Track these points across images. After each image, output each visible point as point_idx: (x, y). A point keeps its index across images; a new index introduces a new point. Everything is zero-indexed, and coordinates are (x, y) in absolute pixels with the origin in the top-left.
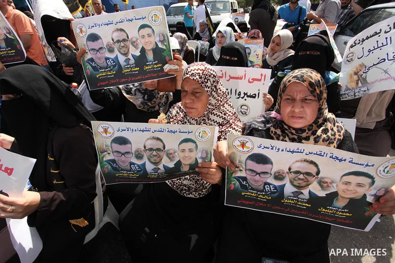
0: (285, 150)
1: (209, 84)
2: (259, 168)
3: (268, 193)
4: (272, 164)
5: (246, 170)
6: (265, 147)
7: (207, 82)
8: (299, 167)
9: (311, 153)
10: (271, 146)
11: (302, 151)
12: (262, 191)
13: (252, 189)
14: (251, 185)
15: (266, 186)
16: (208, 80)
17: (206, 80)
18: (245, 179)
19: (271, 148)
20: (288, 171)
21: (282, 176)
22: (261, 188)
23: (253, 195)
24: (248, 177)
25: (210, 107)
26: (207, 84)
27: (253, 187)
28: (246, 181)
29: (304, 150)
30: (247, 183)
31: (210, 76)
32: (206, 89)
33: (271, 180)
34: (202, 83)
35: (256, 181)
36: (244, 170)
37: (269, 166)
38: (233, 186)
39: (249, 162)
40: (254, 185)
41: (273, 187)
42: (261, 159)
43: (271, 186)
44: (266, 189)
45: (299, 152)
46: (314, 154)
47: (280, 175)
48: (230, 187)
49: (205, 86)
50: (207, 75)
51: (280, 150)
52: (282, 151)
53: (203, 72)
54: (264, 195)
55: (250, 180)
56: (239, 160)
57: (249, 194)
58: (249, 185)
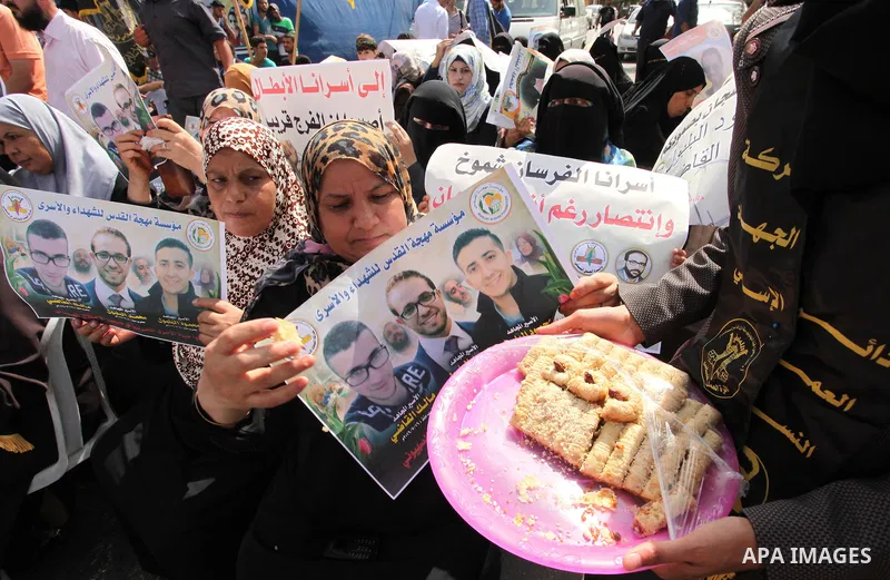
5: (346, 381)
12: (409, 397)
15: (404, 378)
20: (396, 317)
24: (364, 391)
33: (396, 360)
35: (381, 385)
43: (410, 370)
47: (395, 335)
57: (402, 428)
58: (383, 407)
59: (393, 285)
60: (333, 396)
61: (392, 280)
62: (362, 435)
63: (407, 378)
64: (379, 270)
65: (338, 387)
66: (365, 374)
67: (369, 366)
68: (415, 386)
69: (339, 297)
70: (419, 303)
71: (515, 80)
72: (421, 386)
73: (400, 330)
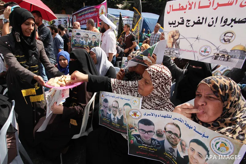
0: (160, 116)
1: (157, 81)
2: (147, 128)
3: (154, 146)
4: (154, 125)
5: (139, 130)
6: (148, 115)
7: (156, 80)
8: (171, 128)
9: (176, 119)
10: (152, 114)
11: (170, 117)
12: (150, 145)
13: (144, 143)
14: (144, 140)
15: (153, 141)
16: (157, 79)
17: (156, 78)
18: (139, 136)
19: (151, 115)
20: (164, 130)
21: (162, 134)
22: (150, 142)
23: (146, 148)
24: (141, 135)
25: (152, 94)
26: (156, 81)
27: (145, 141)
28: (140, 137)
29: (171, 116)
30: (141, 139)
31: (161, 77)
32: (153, 83)
33: (155, 137)
34: (153, 78)
35: (146, 137)
36: (138, 130)
37: (152, 126)
38: (132, 142)
39: (140, 124)
40: (145, 140)
41: (157, 142)
42: (147, 122)
43: (156, 141)
44: (153, 143)
45: (168, 117)
46: (178, 120)
47: (160, 133)
48: (131, 142)
49: (154, 81)
50: (158, 75)
51: (157, 116)
52: (159, 116)
53: (157, 73)
54: (152, 148)
55: (142, 137)
56: (134, 124)
57: (143, 147)
58: (142, 140)
59: (171, 124)
60: (133, 129)
61: (172, 123)
62: (133, 140)
63: (154, 142)
64: (171, 118)
65: (136, 129)
66: (144, 133)
67: (147, 132)
68: (154, 145)
69: (154, 115)
70: (174, 134)
71: (224, 70)
72: (155, 146)
73: (162, 133)
